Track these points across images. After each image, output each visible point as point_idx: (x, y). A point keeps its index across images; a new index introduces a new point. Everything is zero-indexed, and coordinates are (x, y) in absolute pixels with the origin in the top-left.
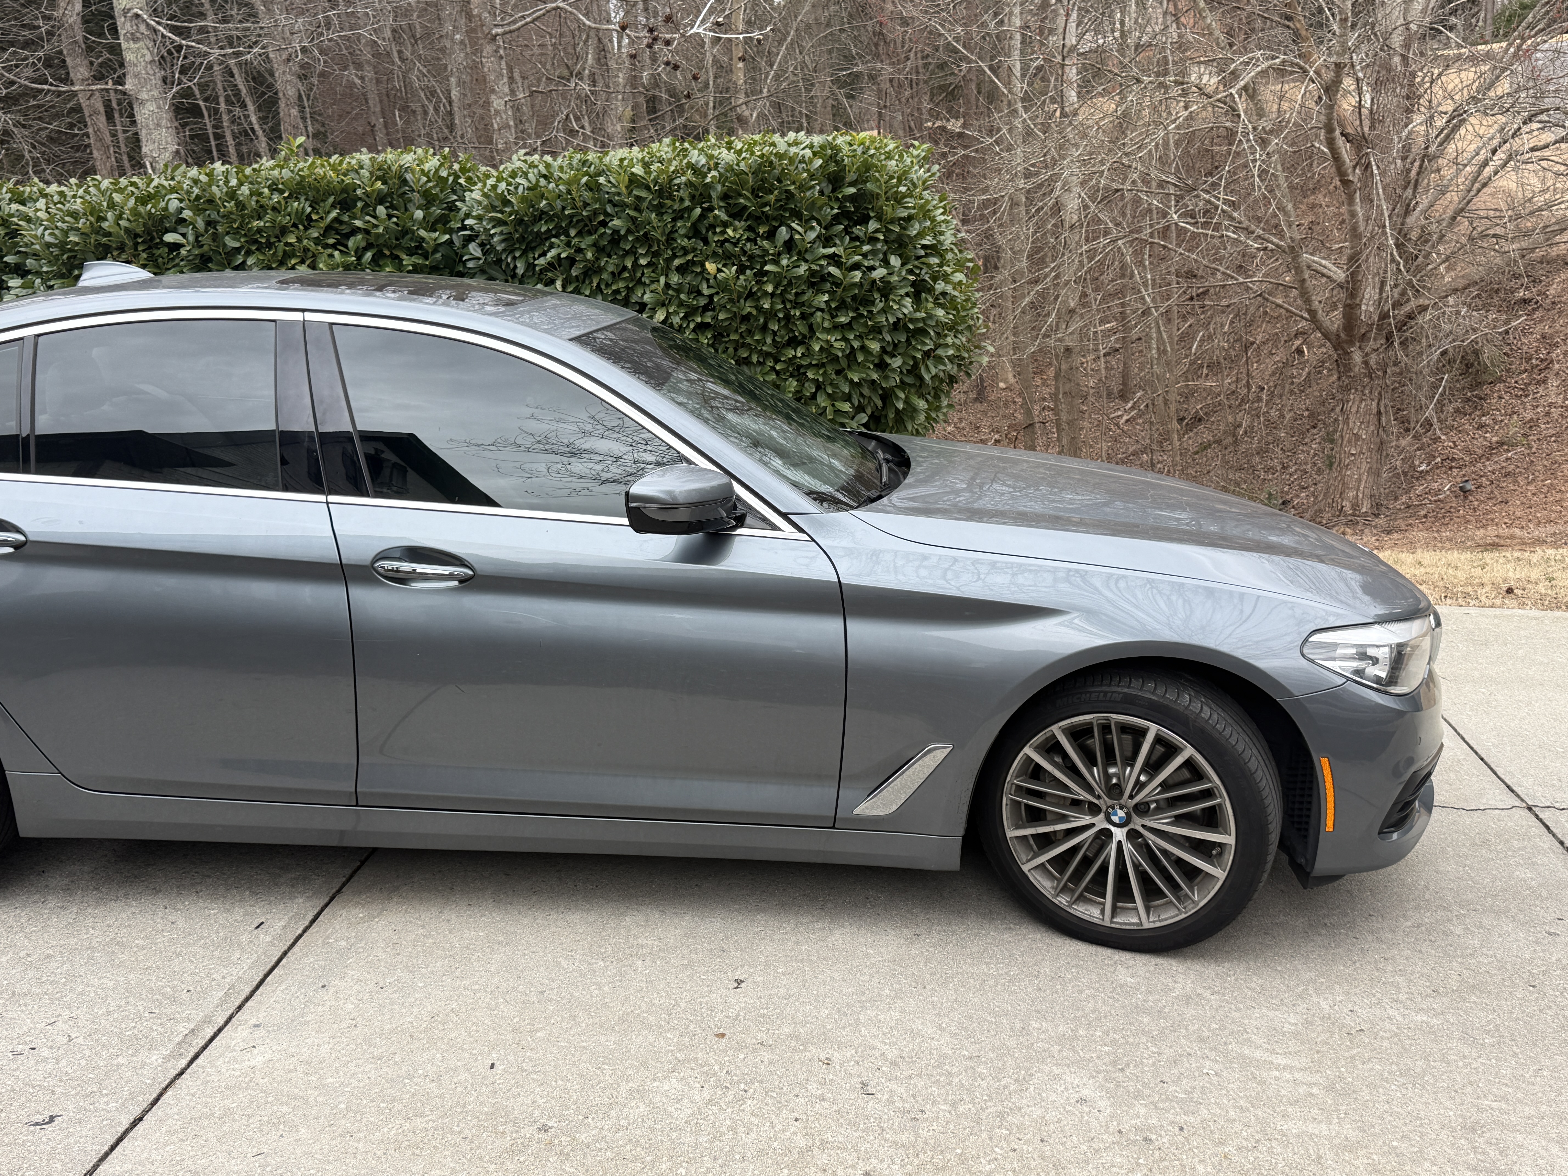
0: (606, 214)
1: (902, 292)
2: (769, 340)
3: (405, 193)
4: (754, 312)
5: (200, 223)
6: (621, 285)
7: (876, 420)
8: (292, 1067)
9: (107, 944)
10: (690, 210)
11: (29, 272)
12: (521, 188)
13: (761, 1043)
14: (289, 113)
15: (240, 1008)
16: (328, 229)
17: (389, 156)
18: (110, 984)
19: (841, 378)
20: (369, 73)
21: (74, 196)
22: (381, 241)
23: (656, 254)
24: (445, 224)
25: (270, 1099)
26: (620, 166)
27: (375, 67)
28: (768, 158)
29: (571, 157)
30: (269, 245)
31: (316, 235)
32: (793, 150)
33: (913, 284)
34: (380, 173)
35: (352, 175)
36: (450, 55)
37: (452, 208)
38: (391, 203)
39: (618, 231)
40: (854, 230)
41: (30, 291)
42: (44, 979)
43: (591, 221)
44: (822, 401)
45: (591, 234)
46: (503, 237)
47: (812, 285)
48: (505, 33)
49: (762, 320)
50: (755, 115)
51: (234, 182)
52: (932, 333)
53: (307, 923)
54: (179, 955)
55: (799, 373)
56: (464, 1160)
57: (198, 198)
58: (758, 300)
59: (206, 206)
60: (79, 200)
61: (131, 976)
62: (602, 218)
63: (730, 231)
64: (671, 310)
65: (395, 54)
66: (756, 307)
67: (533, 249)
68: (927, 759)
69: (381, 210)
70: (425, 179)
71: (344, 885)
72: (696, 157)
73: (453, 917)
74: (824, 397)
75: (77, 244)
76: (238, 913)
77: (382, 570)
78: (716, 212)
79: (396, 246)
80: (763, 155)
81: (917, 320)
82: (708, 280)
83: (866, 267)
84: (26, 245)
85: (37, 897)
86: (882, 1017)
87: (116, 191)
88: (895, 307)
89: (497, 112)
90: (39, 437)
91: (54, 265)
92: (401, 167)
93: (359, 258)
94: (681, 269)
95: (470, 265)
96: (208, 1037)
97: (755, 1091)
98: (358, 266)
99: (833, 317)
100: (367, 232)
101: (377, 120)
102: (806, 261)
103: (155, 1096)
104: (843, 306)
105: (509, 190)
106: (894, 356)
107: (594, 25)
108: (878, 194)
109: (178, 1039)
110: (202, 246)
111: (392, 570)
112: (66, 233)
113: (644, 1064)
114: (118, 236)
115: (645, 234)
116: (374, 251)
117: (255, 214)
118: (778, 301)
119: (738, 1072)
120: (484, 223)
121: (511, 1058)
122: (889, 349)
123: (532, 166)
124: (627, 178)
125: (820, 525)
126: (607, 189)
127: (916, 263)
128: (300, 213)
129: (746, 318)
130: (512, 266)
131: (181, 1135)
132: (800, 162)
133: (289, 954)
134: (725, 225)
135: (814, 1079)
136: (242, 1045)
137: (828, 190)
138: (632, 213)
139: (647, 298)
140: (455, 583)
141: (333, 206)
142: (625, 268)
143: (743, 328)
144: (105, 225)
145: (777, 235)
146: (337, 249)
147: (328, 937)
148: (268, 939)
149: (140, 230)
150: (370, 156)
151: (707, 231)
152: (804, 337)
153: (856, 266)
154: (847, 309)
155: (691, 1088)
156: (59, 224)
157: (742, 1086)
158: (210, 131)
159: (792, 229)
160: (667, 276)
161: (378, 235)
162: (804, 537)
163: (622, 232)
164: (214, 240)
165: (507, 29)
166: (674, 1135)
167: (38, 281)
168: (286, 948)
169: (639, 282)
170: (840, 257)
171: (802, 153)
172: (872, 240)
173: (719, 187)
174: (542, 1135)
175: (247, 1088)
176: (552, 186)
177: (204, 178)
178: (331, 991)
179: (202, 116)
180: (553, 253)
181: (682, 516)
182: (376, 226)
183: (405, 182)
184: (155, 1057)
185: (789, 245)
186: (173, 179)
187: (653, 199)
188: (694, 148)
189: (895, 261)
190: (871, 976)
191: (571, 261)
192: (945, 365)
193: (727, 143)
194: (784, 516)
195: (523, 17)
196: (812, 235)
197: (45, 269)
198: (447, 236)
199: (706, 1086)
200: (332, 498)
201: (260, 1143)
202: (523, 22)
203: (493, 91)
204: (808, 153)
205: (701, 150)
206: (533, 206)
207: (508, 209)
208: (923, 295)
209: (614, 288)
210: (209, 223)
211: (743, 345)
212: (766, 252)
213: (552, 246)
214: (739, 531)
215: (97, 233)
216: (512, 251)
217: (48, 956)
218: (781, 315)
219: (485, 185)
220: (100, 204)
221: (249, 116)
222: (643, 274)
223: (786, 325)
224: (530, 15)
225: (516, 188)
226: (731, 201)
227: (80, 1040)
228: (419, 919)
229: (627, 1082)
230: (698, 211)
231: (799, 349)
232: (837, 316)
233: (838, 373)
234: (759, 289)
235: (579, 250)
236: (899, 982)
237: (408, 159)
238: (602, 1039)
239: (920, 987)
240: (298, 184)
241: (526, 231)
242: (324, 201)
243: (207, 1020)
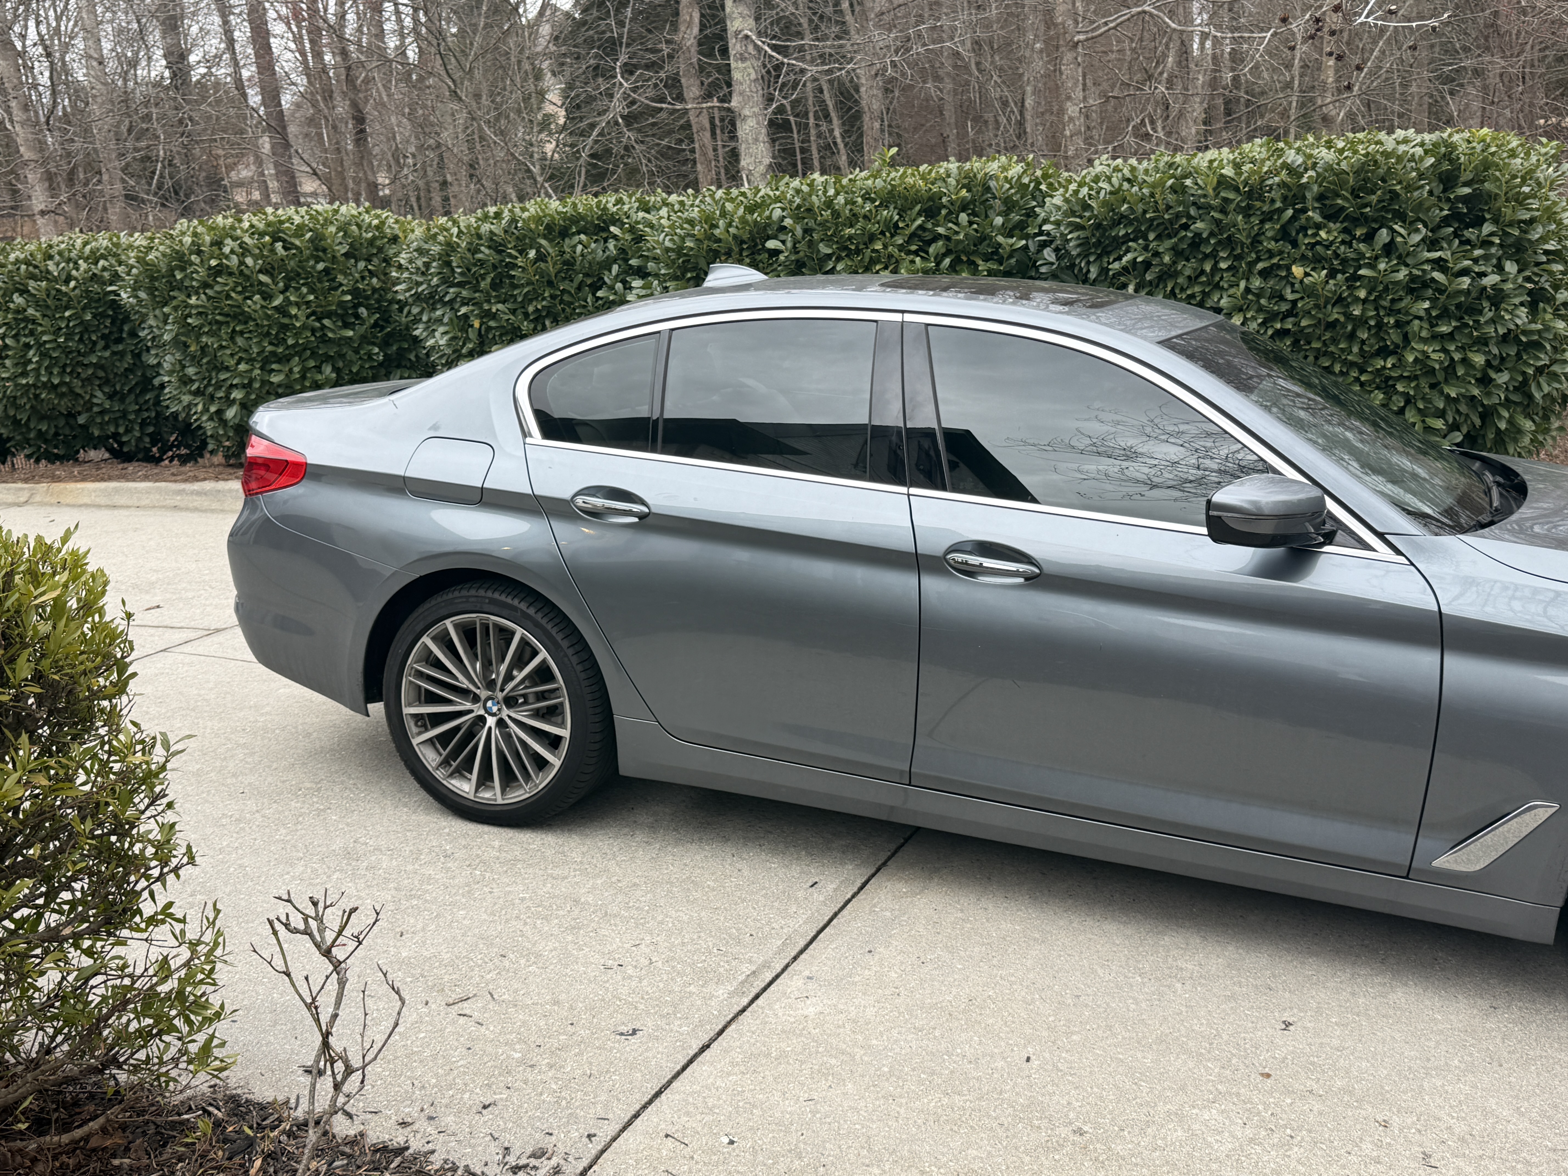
0: (1189, 217)
1: (1517, 301)
2: (1355, 349)
3: (987, 200)
4: (1342, 319)
5: (799, 231)
6: (1197, 289)
7: (1471, 439)
8: (840, 1023)
9: (684, 881)
10: (1281, 211)
11: (649, 274)
12: (1103, 193)
13: (1311, 1092)
14: (871, 126)
15: (795, 958)
16: (913, 235)
17: (975, 164)
18: (685, 918)
19: (1435, 392)
20: (949, 85)
21: (692, 205)
22: (960, 247)
23: (1238, 258)
24: (1022, 230)
25: (820, 1049)
26: (1209, 168)
27: (954, 79)
28: (1373, 156)
29: (1157, 160)
30: (858, 251)
31: (900, 242)
32: (1402, 148)
33: (1530, 293)
34: (966, 181)
35: (939, 183)
36: (1029, 64)
37: (1031, 214)
38: (973, 210)
39: (1201, 234)
40: (1465, 233)
41: (649, 292)
42: (631, 904)
43: (1172, 224)
44: (1411, 416)
45: (1171, 238)
46: (1079, 242)
47: (1411, 291)
48: (1087, 40)
49: (1349, 328)
50: (1342, 114)
51: (831, 192)
52: (1548, 347)
53: (855, 889)
54: (743, 901)
55: (1387, 385)
56: (1000, 1146)
57: (799, 207)
58: (1348, 306)
59: (805, 215)
60: (696, 209)
61: (703, 914)
62: (1184, 220)
63: (1323, 234)
64: (1249, 316)
65: (973, 66)
66: (1344, 314)
67: (1108, 254)
68: (1527, 817)
69: (963, 217)
70: (1008, 186)
71: (889, 859)
72: (1292, 157)
73: (990, 906)
74: (1413, 412)
75: (692, 249)
76: (795, 870)
77: (952, 562)
78: (1310, 213)
79: (974, 252)
80: (1368, 154)
81: (1532, 332)
82: (1293, 285)
83: (1476, 273)
84: (648, 250)
85: (626, 830)
86: (1449, 1089)
87: (728, 200)
88: (1507, 317)
89: (1071, 119)
90: (667, 421)
91: (670, 268)
92: (986, 174)
93: (938, 264)
94: (1264, 274)
95: (1043, 270)
96: (767, 980)
97: (1302, 1139)
98: (937, 270)
99: (1432, 326)
100: (948, 238)
101: (951, 130)
102: (1407, 265)
103: (720, 1027)
104: (1445, 314)
105: (1090, 195)
106: (1500, 371)
107: (1179, 28)
108: (1497, 195)
109: (742, 978)
110: (798, 252)
111: (962, 563)
112: (683, 239)
113: (1183, 1088)
114: (727, 242)
115: (1229, 237)
116: (953, 257)
117: (848, 222)
118: (1371, 307)
119: (1284, 1116)
120: (1062, 228)
121: (1047, 1055)
122: (1495, 363)
123: (1117, 169)
124: (1215, 180)
125: (1420, 549)
126: (1193, 192)
127: (1536, 270)
128: (888, 221)
129: (1332, 325)
130: (1084, 271)
131: (742, 1068)
132: (1409, 161)
133: (839, 916)
134: (1318, 227)
135: (1368, 1139)
136: (797, 994)
137: (1438, 190)
138: (1217, 215)
139: (1224, 302)
140: (1021, 580)
141: (919, 214)
142: (1203, 272)
143: (1328, 335)
144: (717, 232)
145: (1376, 238)
146: (918, 255)
147: (875, 906)
148: (821, 898)
149: (746, 237)
150: (957, 164)
151: (1298, 234)
152: (1397, 346)
153: (1465, 272)
154: (1450, 317)
155: (1232, 1123)
156: (678, 231)
157: (1288, 1131)
158: (797, 145)
159: (1394, 231)
160: (1248, 280)
161: (959, 242)
162: (1402, 559)
163: (1205, 235)
164: (809, 247)
165: (1090, 35)
166: (1214, 1166)
167: (656, 282)
168: (836, 909)
169: (1217, 286)
170: (1446, 261)
171: (1412, 151)
172: (1486, 243)
173: (1315, 188)
174: (1077, 1138)
175: (801, 1035)
176: (1135, 189)
177: (805, 188)
178: (877, 957)
179: (792, 132)
180: (1129, 256)
181: (1266, 528)
182: (957, 233)
183: (988, 189)
184: (721, 991)
185: (1389, 249)
186: (777, 189)
187: (1241, 201)
188: (1290, 148)
189: (1510, 267)
190: (1438, 1043)
191: (1147, 265)
192: (1561, 383)
193: (1326, 142)
194: (1381, 536)
195: (1106, 24)
196: (1416, 238)
197: (663, 272)
198: (1024, 242)
199: (1249, 1123)
200: (913, 491)
201: (811, 1090)
202: (1106, 28)
203: (1069, 98)
204: (1419, 151)
205: (1298, 150)
206: (1113, 210)
207: (1087, 214)
208: (1541, 305)
209: (1189, 292)
210: (807, 231)
211: (1325, 354)
212: (1362, 256)
213: (1128, 251)
214: (1327, 549)
215: (709, 239)
216: (1087, 256)
217: (635, 885)
218: (1372, 323)
219: (1067, 191)
220: (714, 213)
221: (833, 130)
222: (1222, 278)
223: (1377, 334)
224: (1113, 21)
225: (1098, 193)
226: (1327, 202)
227: (660, 964)
228: (958, 902)
229: (1165, 1103)
230: (1290, 212)
231: (1389, 360)
232: (1437, 325)
233: (1432, 386)
234: (1350, 295)
235: (1156, 254)
236: (1471, 1055)
237: (993, 167)
238: (1139, 1055)
239: (1495, 1064)
240: (890, 192)
241: (1103, 235)
242: (911, 209)
243: (766, 965)
